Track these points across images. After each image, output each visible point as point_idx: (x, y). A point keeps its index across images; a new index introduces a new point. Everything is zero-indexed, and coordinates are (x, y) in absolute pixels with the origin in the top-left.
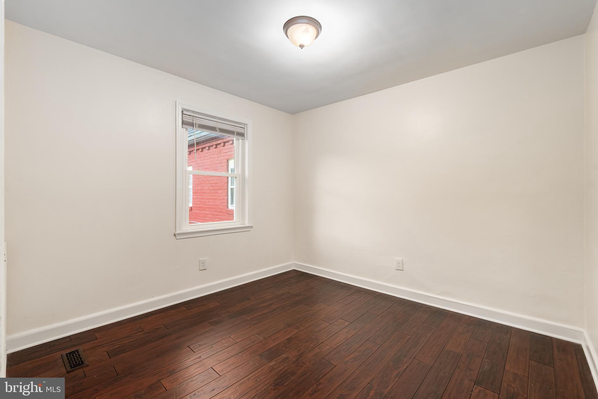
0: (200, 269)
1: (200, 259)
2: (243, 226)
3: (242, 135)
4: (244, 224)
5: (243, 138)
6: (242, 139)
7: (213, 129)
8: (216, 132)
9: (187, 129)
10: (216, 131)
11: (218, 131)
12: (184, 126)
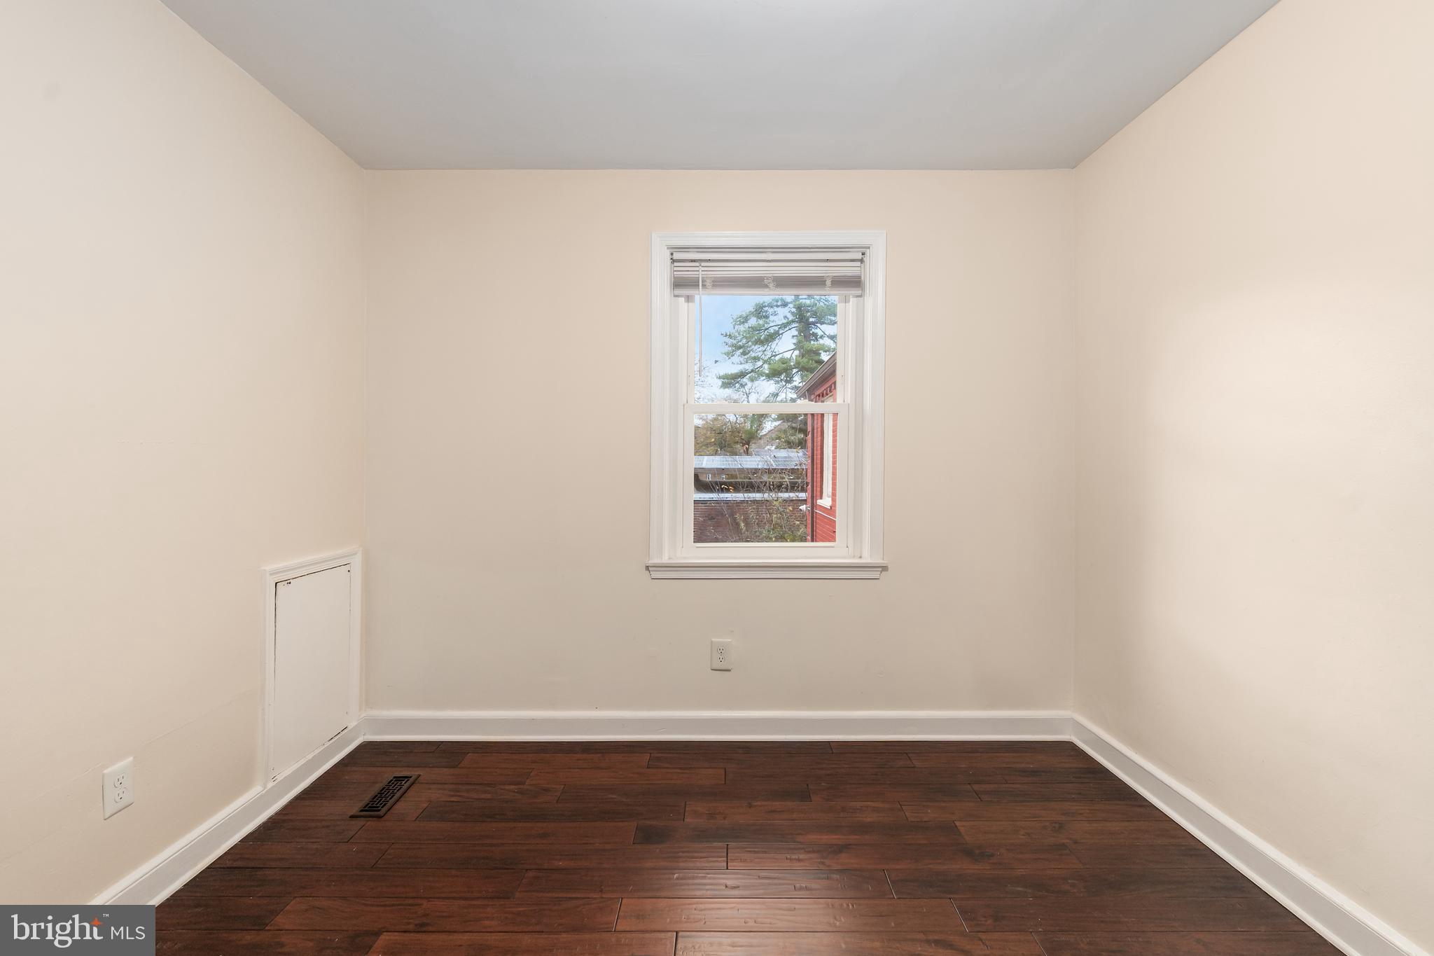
0: (714, 667)
1: (713, 640)
2: (856, 561)
3: (854, 283)
4: (861, 557)
5: (859, 292)
6: (858, 296)
7: (756, 283)
8: (766, 290)
9: (689, 299)
10: (766, 286)
11: (771, 285)
12: (678, 292)
